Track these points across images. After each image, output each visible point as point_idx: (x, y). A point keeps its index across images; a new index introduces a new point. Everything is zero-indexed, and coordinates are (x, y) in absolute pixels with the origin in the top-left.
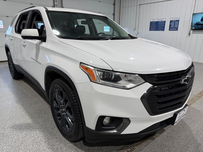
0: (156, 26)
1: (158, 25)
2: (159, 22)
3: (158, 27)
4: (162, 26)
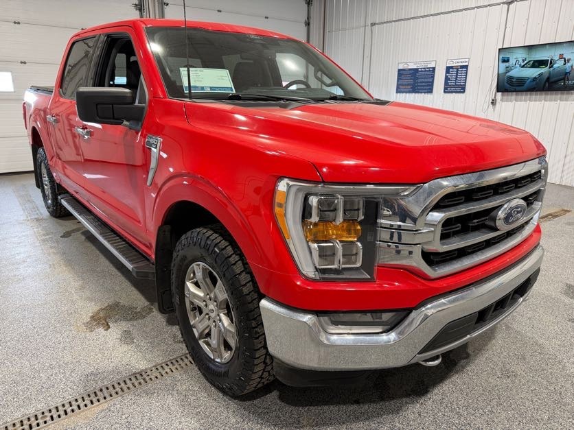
0: (411, 82)
1: (418, 78)
2: (419, 70)
3: (418, 82)
4: (426, 80)
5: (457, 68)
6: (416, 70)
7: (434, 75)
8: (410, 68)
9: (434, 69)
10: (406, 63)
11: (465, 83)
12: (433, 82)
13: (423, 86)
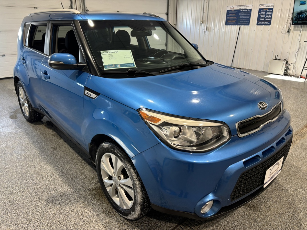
0: (236, 18)
1: (240, 16)
2: (241, 10)
3: (240, 18)
4: (245, 17)
5: (266, 10)
6: (239, 11)
7: (251, 14)
8: (234, 9)
9: (251, 10)
10: (233, 6)
11: (271, 19)
12: (250, 18)
13: (243, 21)
